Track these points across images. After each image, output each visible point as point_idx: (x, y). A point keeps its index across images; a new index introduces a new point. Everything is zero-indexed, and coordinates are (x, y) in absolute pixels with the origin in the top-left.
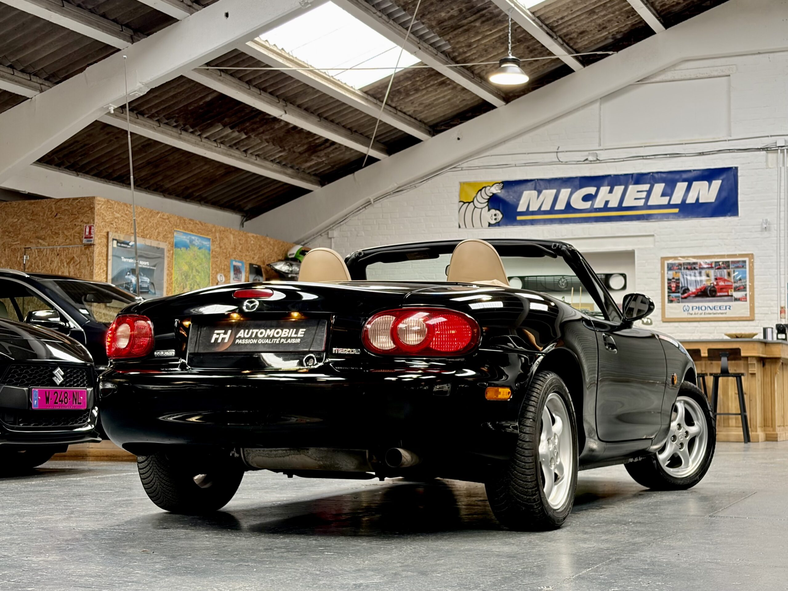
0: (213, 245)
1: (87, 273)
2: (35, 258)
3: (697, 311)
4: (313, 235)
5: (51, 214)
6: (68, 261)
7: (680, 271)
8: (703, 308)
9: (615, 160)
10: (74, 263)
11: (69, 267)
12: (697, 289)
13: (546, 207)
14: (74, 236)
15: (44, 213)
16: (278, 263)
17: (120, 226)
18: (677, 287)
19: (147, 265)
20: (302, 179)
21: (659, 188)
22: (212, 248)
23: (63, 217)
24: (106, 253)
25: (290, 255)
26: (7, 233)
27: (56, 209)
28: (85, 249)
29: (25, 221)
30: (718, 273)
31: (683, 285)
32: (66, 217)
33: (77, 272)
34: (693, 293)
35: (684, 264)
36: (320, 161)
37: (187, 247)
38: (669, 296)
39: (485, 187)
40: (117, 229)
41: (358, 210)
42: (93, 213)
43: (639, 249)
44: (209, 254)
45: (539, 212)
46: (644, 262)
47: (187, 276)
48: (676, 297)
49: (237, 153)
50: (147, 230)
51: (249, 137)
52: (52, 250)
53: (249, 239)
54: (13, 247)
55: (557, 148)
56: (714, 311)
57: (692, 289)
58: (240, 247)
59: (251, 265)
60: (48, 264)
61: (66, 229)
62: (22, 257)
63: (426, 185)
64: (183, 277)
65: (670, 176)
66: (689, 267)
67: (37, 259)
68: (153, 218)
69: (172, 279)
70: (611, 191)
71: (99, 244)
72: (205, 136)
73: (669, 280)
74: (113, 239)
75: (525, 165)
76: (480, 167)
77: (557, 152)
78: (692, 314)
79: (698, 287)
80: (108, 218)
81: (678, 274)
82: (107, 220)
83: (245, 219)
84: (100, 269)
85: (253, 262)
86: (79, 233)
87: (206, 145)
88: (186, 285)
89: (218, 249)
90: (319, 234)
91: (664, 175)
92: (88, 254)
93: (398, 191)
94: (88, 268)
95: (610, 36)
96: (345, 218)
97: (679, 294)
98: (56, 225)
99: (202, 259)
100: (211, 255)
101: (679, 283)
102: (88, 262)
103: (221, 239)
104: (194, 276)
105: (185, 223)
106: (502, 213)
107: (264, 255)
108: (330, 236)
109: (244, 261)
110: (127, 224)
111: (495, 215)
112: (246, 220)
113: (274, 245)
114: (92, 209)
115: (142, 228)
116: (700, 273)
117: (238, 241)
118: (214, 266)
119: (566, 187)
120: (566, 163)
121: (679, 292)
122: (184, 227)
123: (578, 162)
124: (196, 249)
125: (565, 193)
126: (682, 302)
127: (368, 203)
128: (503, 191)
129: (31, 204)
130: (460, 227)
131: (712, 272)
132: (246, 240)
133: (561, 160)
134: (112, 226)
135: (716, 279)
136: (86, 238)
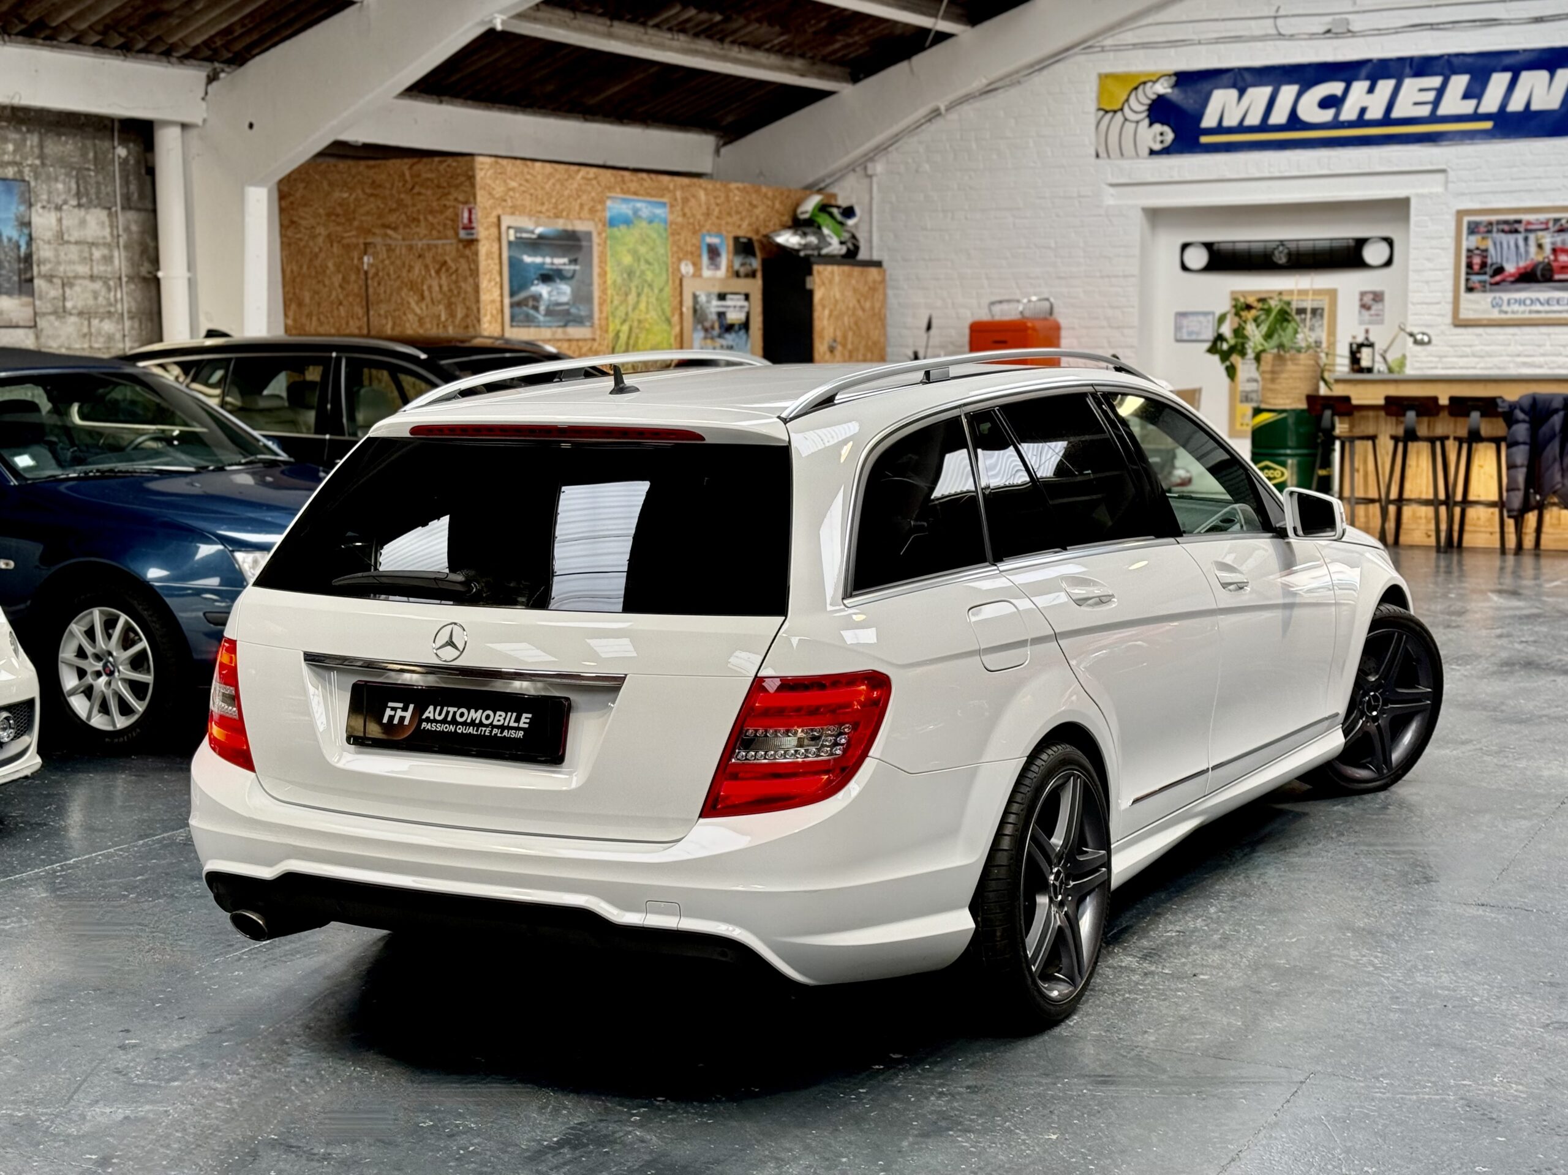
0: (672, 212)
1: (470, 289)
2: (383, 261)
3: (1516, 307)
4: (840, 170)
5: (404, 185)
6: (437, 267)
7: (1489, 235)
8: (1528, 302)
9: (1379, 32)
10: (447, 270)
11: (440, 278)
12: (1518, 268)
13: (1254, 120)
14: (445, 225)
15: (393, 185)
16: (783, 232)
17: (519, 202)
18: (1484, 265)
19: (564, 264)
20: (821, 75)
21: (1459, 82)
22: (670, 218)
23: (423, 191)
24: (497, 253)
25: (803, 213)
26: (333, 218)
27: (412, 176)
28: (465, 247)
29: (361, 196)
30: (1559, 239)
31: (1494, 260)
32: (429, 192)
33: (453, 287)
34: (1511, 275)
35: (1498, 223)
36: (850, 41)
37: (627, 222)
38: (1467, 280)
39: (1145, 83)
40: (514, 210)
41: (918, 126)
42: (473, 186)
43: (1418, 195)
44: (666, 229)
45: (1241, 128)
46: (1426, 218)
47: (630, 274)
48: (1480, 282)
49: (706, 45)
50: (562, 202)
51: (727, 20)
52: (410, 248)
53: (731, 195)
54: (345, 241)
55: (1275, 8)
56: (1547, 308)
57: (1510, 268)
58: (717, 210)
59: (736, 239)
60: (404, 273)
61: (432, 212)
62: (361, 259)
63: (1038, 79)
64: (625, 276)
65: (1481, 62)
66: (1506, 228)
67: (387, 262)
68: (570, 181)
69: (605, 282)
70: (1371, 90)
71: (487, 238)
72: (651, 23)
73: (1469, 251)
74: (509, 228)
75: (1218, 41)
76: (1135, 46)
77: (1275, 17)
78: (1506, 312)
79: (1522, 264)
80: (499, 191)
81: (1485, 242)
82: (497, 196)
83: (721, 142)
84: (490, 281)
85: (740, 233)
86: (452, 220)
87: (655, 39)
88: (630, 289)
89: (680, 220)
90: (851, 168)
91: (1469, 60)
92: (467, 257)
93: (989, 91)
94: (471, 280)
96: (896, 139)
97: (1486, 278)
98: (414, 205)
99: (654, 241)
100: (669, 231)
101: (1486, 257)
102: (470, 270)
103: (685, 200)
104: (643, 273)
105: (624, 182)
106: (1174, 131)
107: (757, 218)
108: (870, 172)
109: (724, 233)
110: (528, 197)
111: (1162, 134)
112: (725, 144)
113: (774, 198)
114: (471, 178)
115: (553, 200)
116: (1526, 239)
117: (712, 201)
118: (675, 249)
119: (1290, 82)
120: (1292, 37)
121: (1485, 273)
122: (622, 189)
123: (1312, 36)
124: (644, 224)
125: (1288, 92)
126: (1491, 291)
127: (936, 113)
128: (1176, 91)
129: (369, 167)
130: (1097, 156)
131: (1547, 240)
132: (727, 197)
133: (1283, 31)
134: (504, 204)
135: (1555, 251)
136: (465, 228)
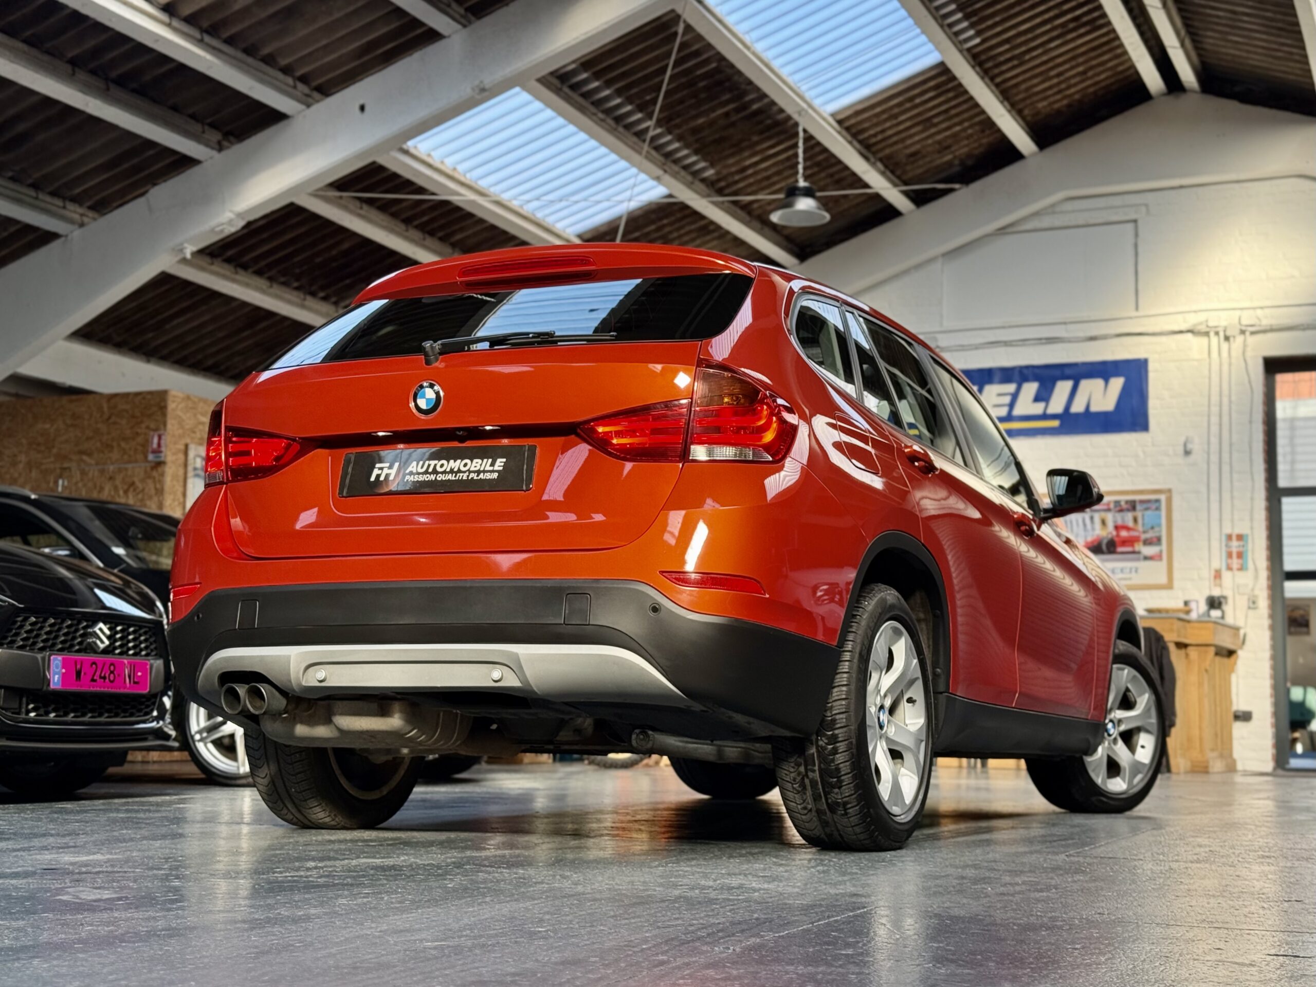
2: (76, 483)
5: (101, 416)
6: (126, 487)
10: (135, 490)
11: (127, 497)
15: (91, 416)
23: (119, 421)
24: (183, 477)
26: (34, 446)
27: (108, 408)
28: (152, 468)
29: (62, 427)
30: (1119, 518)
32: (124, 422)
42: (164, 415)
52: (102, 472)
54: (43, 467)
61: (125, 439)
62: (56, 483)
67: (80, 485)
71: (173, 462)
74: (196, 456)
80: (189, 423)
82: (187, 427)
84: (175, 500)
86: (143, 446)
92: (154, 478)
94: (155, 499)
95: (957, 162)
98: (109, 433)
102: (156, 489)
114: (163, 409)
116: (1092, 518)
129: (70, 401)
131: (1110, 518)
134: (193, 435)
135: (1117, 528)
136: (154, 452)
